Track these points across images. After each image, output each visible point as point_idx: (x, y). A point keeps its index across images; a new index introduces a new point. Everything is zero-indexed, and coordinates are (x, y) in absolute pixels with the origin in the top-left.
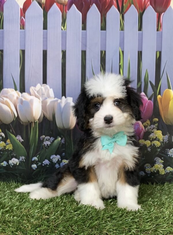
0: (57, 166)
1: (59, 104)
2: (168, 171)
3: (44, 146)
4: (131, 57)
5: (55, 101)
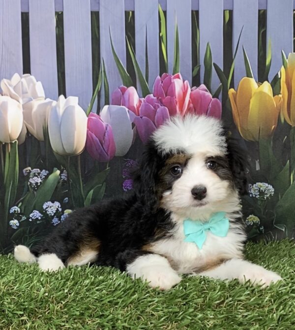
0: (55, 221)
1: (55, 110)
2: (250, 223)
3: (31, 187)
4: (180, 21)
5: (46, 104)
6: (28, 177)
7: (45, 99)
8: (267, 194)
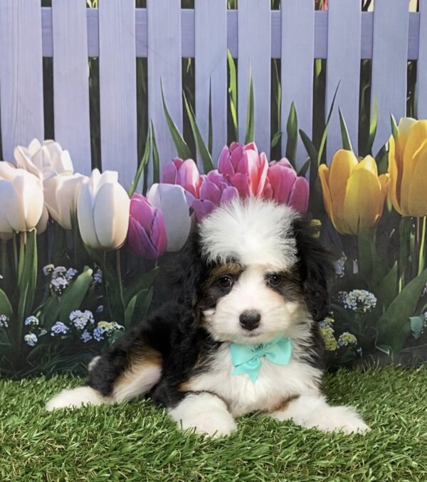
0: (86, 336)
1: (86, 188)
2: (343, 343)
3: (54, 291)
4: (255, 73)
5: (75, 181)
6: (49, 278)
7: (74, 174)
8: (367, 305)
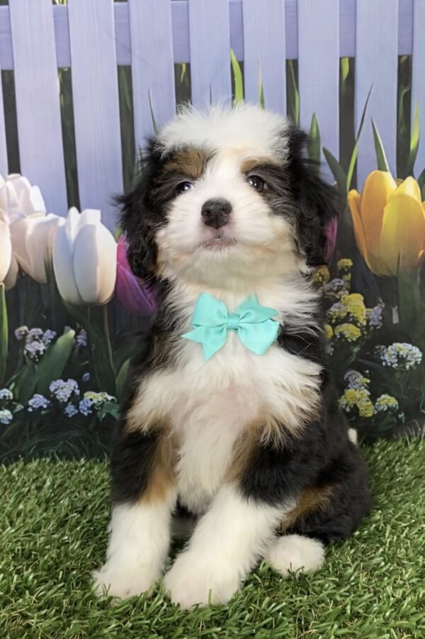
0: (71, 410)
1: (63, 232)
2: (382, 408)
3: (29, 357)
5: (47, 224)
6: (23, 342)
7: (47, 215)
8: (409, 361)
